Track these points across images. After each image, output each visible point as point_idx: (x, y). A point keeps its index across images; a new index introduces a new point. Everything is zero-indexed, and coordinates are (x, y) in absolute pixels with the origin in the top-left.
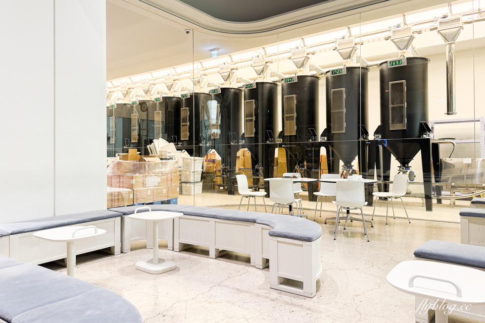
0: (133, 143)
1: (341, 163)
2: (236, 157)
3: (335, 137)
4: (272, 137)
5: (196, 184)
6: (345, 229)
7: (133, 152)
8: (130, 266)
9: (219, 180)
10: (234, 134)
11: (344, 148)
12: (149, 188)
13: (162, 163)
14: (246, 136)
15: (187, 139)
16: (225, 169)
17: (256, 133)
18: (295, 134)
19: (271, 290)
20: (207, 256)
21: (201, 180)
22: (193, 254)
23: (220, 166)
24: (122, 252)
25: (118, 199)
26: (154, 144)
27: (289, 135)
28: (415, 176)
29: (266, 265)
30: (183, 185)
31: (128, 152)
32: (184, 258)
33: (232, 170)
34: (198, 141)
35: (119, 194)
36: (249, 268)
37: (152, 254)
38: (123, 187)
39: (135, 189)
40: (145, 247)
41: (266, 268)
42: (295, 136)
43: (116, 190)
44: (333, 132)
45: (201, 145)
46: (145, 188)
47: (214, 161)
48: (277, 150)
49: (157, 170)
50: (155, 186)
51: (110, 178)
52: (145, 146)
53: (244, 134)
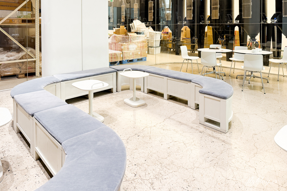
0: (122, 22)
1: (249, 37)
2: (181, 31)
3: (245, 21)
4: (203, 20)
5: (157, 48)
6: (249, 83)
7: (123, 28)
8: (121, 101)
9: (170, 46)
10: (180, 18)
11: (251, 28)
12: (131, 51)
13: (138, 36)
14: (187, 19)
15: (152, 20)
16: (174, 39)
17: (194, 17)
18: (218, 18)
19: (200, 124)
20: (162, 98)
21: (160, 45)
22: (155, 95)
23: (171, 37)
24: (117, 91)
25: (115, 57)
26: (133, 23)
27: (214, 19)
29: (197, 107)
30: (150, 48)
31: (119, 27)
32: (150, 98)
33: (178, 40)
34: (158, 22)
35: (115, 54)
36: (187, 108)
37: (133, 94)
38: (117, 50)
39: (123, 52)
40: (129, 89)
41: (197, 109)
42: (218, 19)
43: (114, 52)
44: (243, 18)
45: (160, 24)
46: (129, 51)
47: (167, 33)
48: (206, 27)
49: (135, 41)
50: (134, 50)
51: (110, 44)
52: (129, 24)
53: (186, 17)
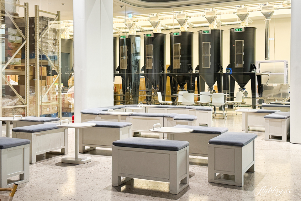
4: (164, 69)
27: (176, 68)
28: (248, 94)
42: (179, 69)
44: (203, 68)
